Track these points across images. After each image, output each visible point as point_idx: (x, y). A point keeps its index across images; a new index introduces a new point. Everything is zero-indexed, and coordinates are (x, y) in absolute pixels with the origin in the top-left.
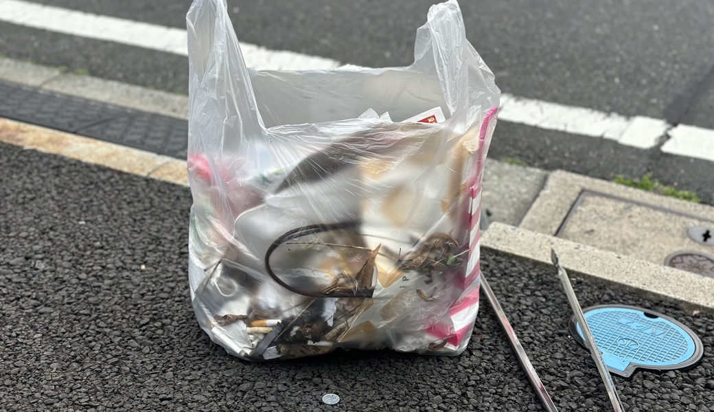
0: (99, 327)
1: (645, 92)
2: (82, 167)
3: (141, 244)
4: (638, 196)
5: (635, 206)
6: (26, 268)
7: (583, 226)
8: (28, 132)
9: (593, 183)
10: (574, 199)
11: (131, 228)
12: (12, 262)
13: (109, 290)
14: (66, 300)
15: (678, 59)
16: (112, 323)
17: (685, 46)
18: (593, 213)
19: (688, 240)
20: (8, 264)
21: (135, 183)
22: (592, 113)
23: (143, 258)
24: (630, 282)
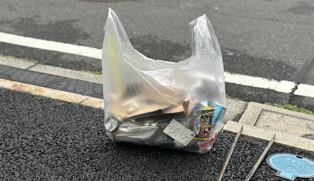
0: (68, 162)
1: (285, 71)
2: (51, 100)
3: (81, 130)
4: (286, 112)
5: (285, 116)
6: (34, 140)
7: (264, 124)
8: (26, 86)
9: (267, 107)
10: (260, 113)
11: (76, 124)
12: (27, 137)
13: (71, 148)
14: (53, 152)
15: (297, 58)
16: (74, 161)
17: (299, 53)
18: (268, 119)
19: (309, 129)
20: (26, 138)
21: (75, 107)
22: (263, 79)
23: (83, 135)
24: (289, 144)
